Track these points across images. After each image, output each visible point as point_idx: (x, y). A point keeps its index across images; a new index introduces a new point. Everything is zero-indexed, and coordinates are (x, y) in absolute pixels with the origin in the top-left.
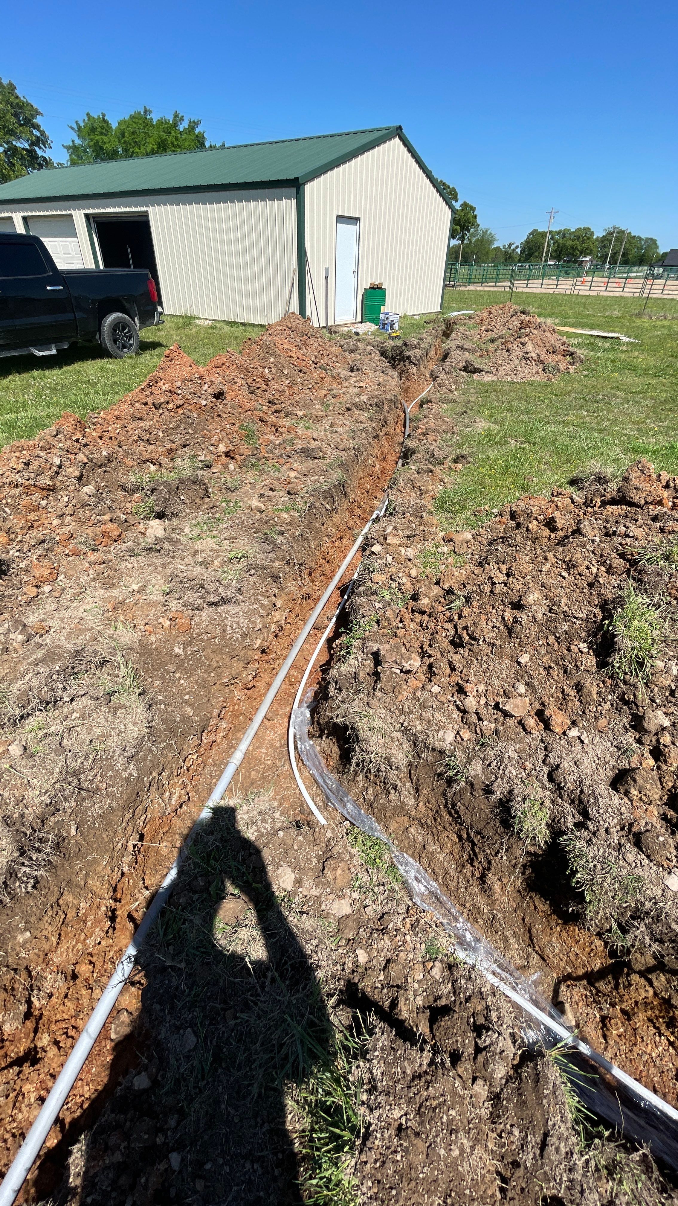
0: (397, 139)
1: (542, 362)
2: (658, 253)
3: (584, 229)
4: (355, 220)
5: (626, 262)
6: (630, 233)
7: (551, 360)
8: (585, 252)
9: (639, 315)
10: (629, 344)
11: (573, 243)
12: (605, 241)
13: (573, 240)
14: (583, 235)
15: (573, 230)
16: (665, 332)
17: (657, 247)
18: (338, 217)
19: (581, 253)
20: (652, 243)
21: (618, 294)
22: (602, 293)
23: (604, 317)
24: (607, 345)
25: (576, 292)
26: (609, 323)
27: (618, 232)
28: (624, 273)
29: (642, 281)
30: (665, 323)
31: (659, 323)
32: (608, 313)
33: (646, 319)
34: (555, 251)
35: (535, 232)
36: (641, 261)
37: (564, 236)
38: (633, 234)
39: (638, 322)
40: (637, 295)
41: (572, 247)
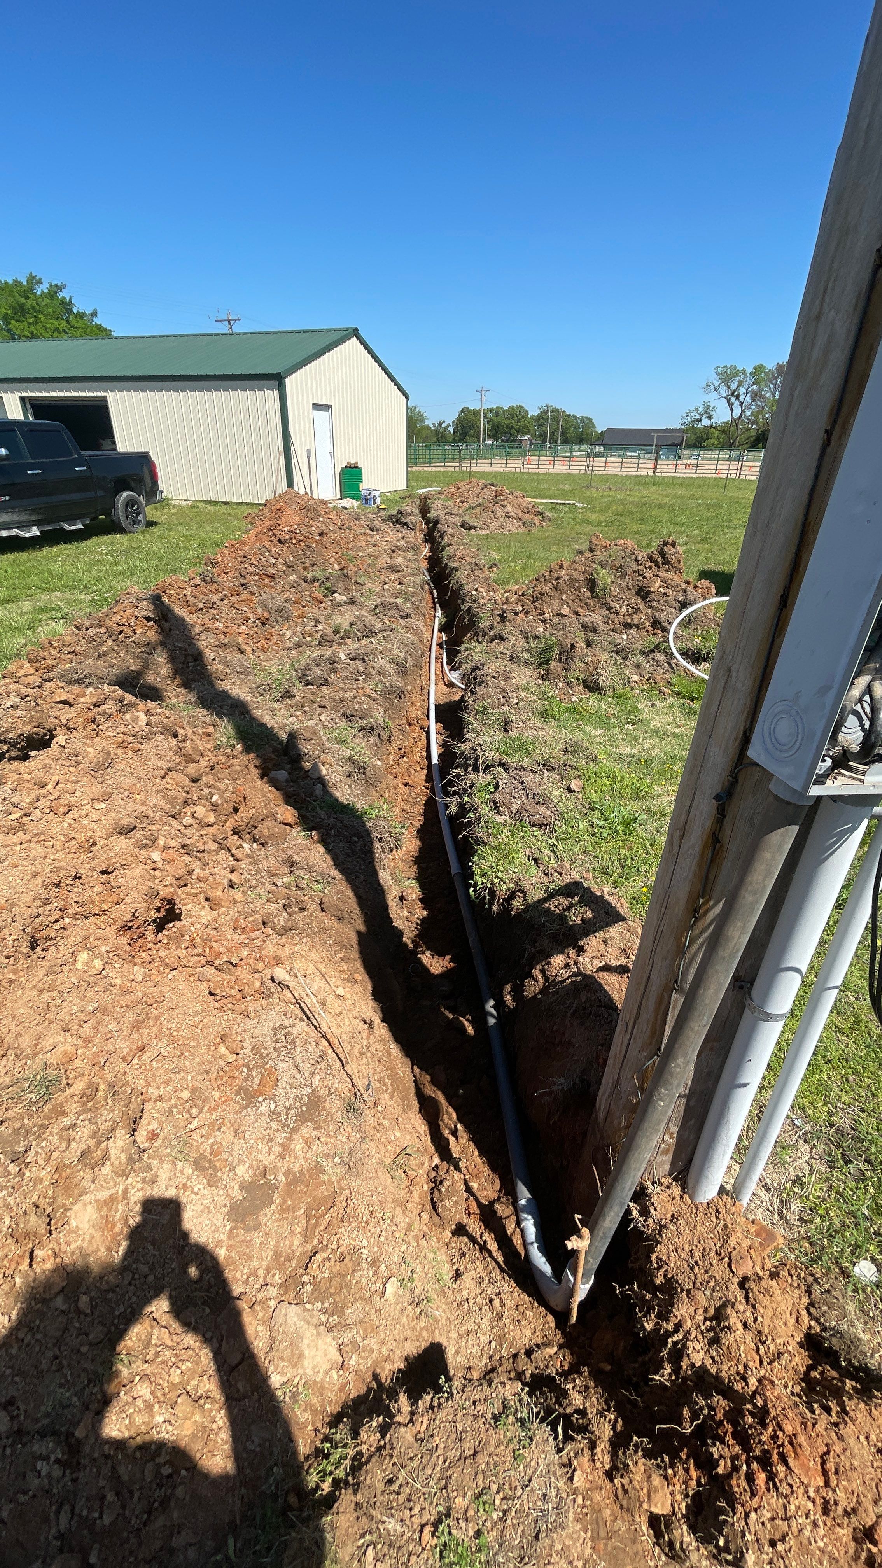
0: (355, 338)
1: (521, 520)
2: (596, 432)
3: (517, 407)
4: (327, 408)
5: (566, 442)
6: (564, 412)
7: (528, 517)
8: (523, 431)
9: (588, 487)
10: (582, 508)
11: (508, 422)
12: (541, 419)
13: (508, 419)
14: (517, 413)
15: (505, 408)
16: (610, 499)
17: (594, 426)
18: (314, 404)
19: (518, 432)
20: (588, 422)
21: (565, 472)
22: (551, 471)
23: (558, 490)
24: (567, 509)
25: (526, 470)
26: (564, 494)
27: (552, 411)
28: (566, 452)
29: (585, 459)
30: (611, 493)
31: (605, 494)
32: (561, 487)
33: (594, 491)
34: (491, 430)
35: (465, 410)
36: (581, 440)
37: (497, 415)
38: (567, 413)
39: (588, 493)
40: (583, 472)
41: (508, 426)
